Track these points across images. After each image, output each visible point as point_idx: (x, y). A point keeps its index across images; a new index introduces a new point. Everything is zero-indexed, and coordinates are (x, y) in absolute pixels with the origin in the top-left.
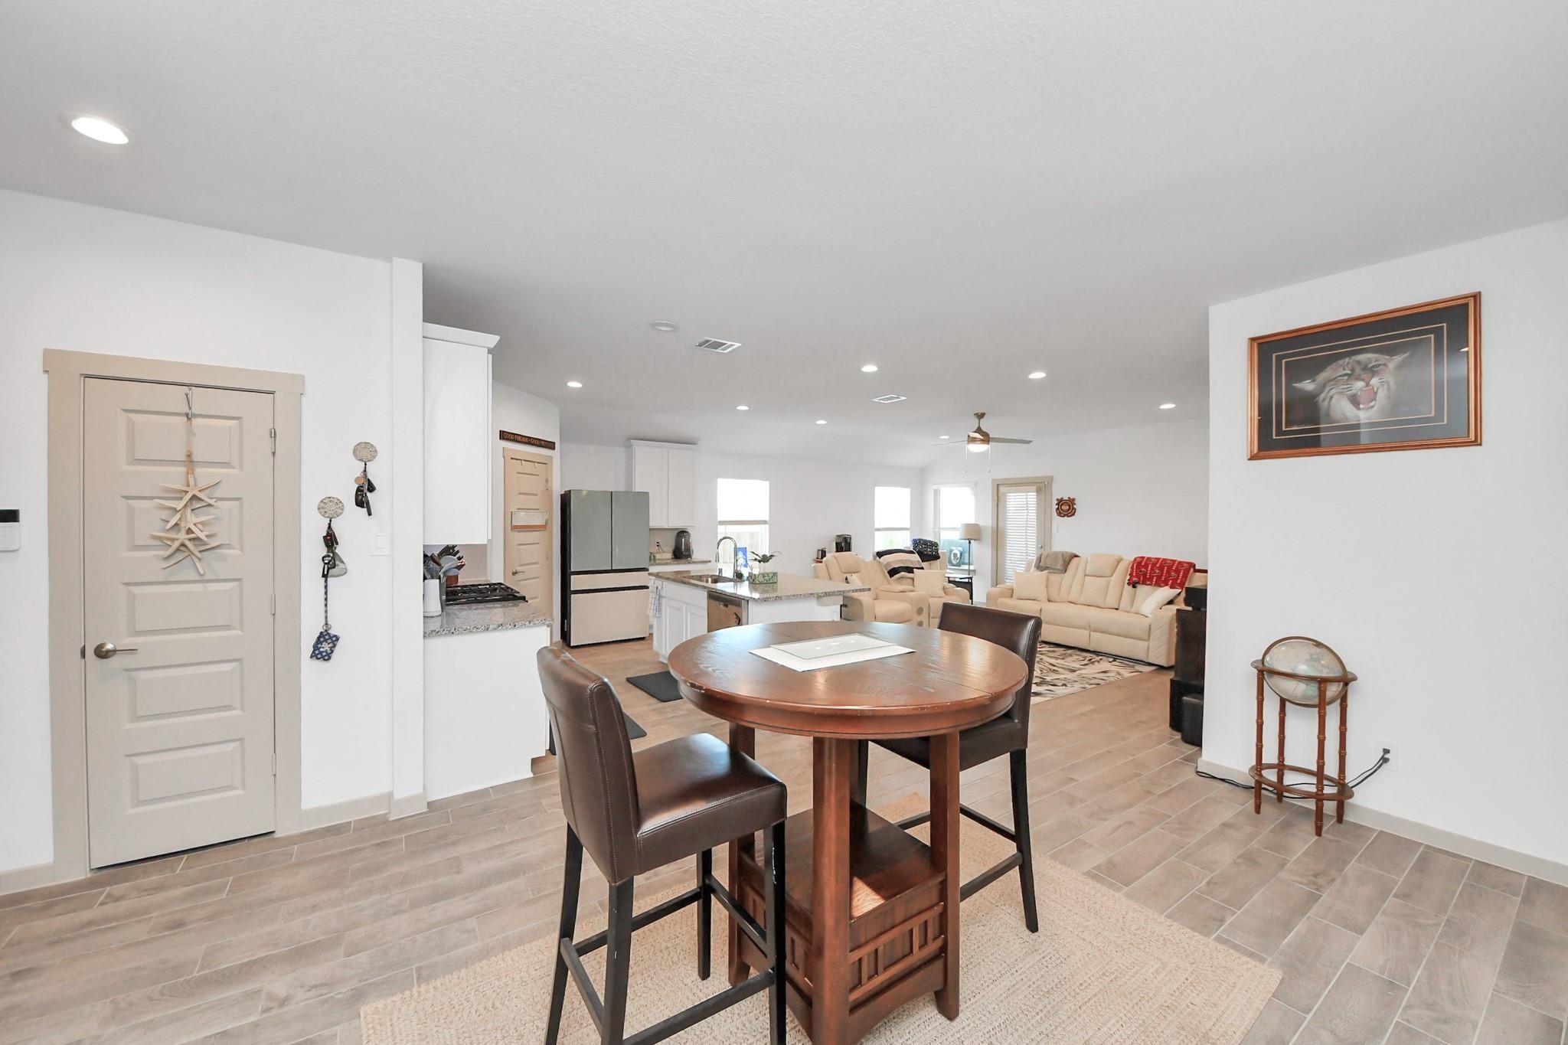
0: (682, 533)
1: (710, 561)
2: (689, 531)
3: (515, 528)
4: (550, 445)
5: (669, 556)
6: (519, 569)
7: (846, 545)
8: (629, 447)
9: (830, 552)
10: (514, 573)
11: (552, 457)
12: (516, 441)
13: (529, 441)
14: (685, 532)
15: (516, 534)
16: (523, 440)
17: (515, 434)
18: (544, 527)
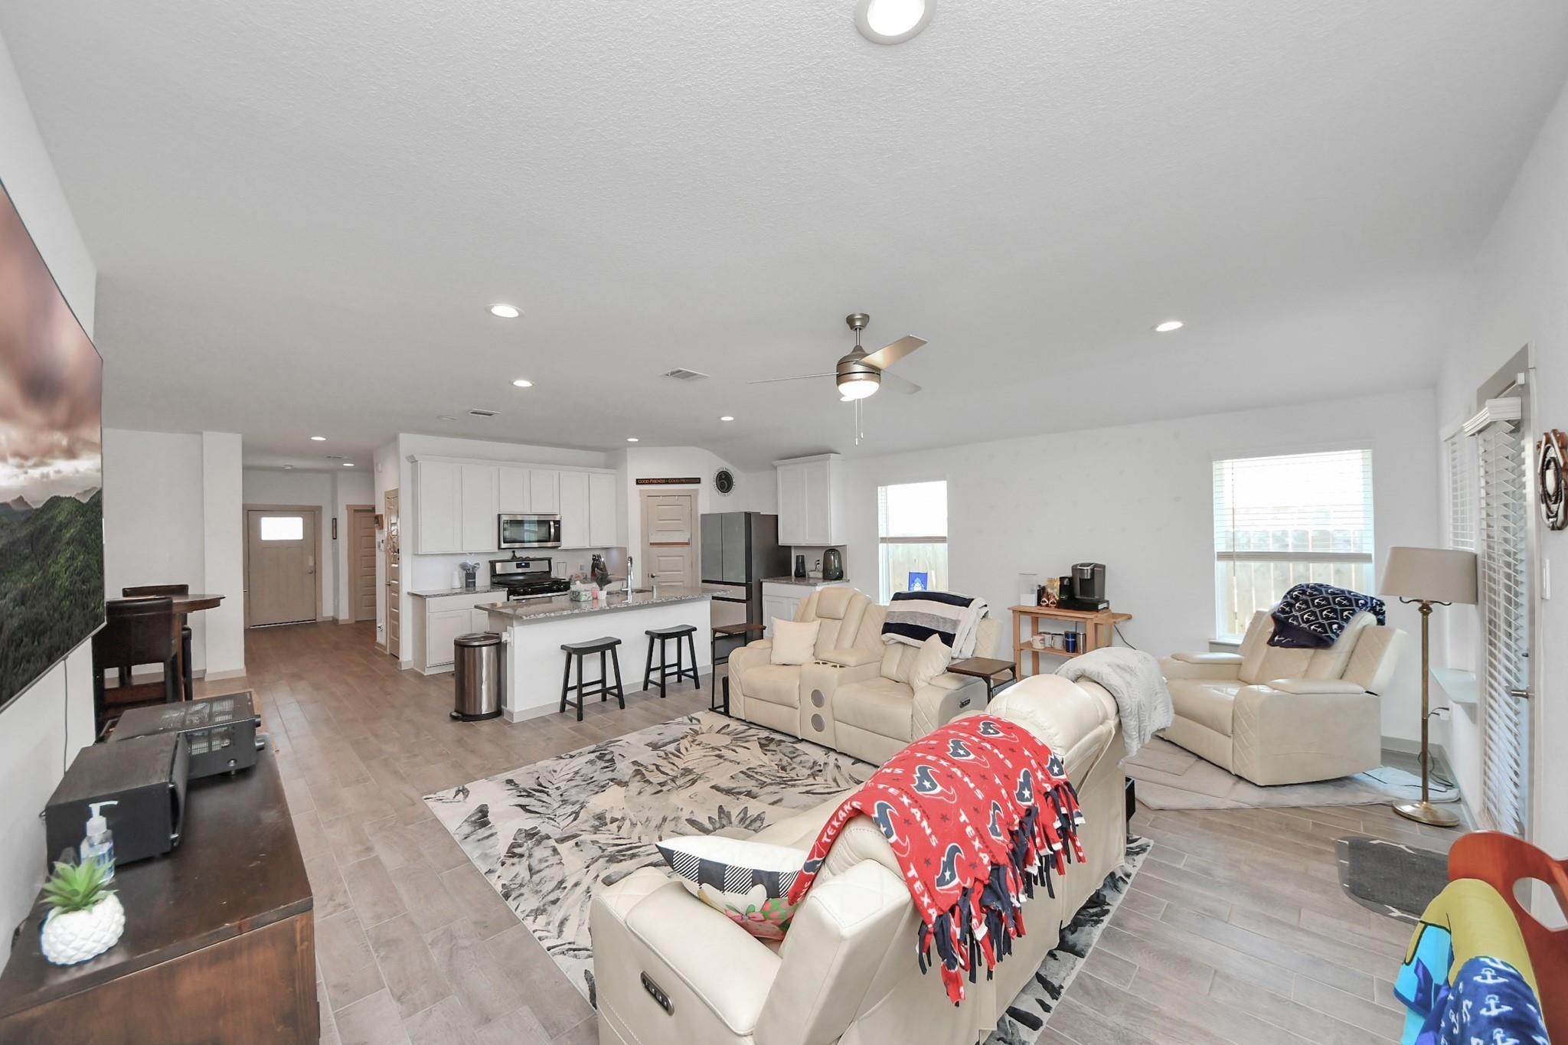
3: (653, 545)
6: (657, 574)
10: (653, 577)
11: (698, 490)
12: (652, 483)
13: (667, 481)
14: (834, 550)
15: (655, 549)
16: (660, 481)
17: (649, 479)
18: (688, 544)
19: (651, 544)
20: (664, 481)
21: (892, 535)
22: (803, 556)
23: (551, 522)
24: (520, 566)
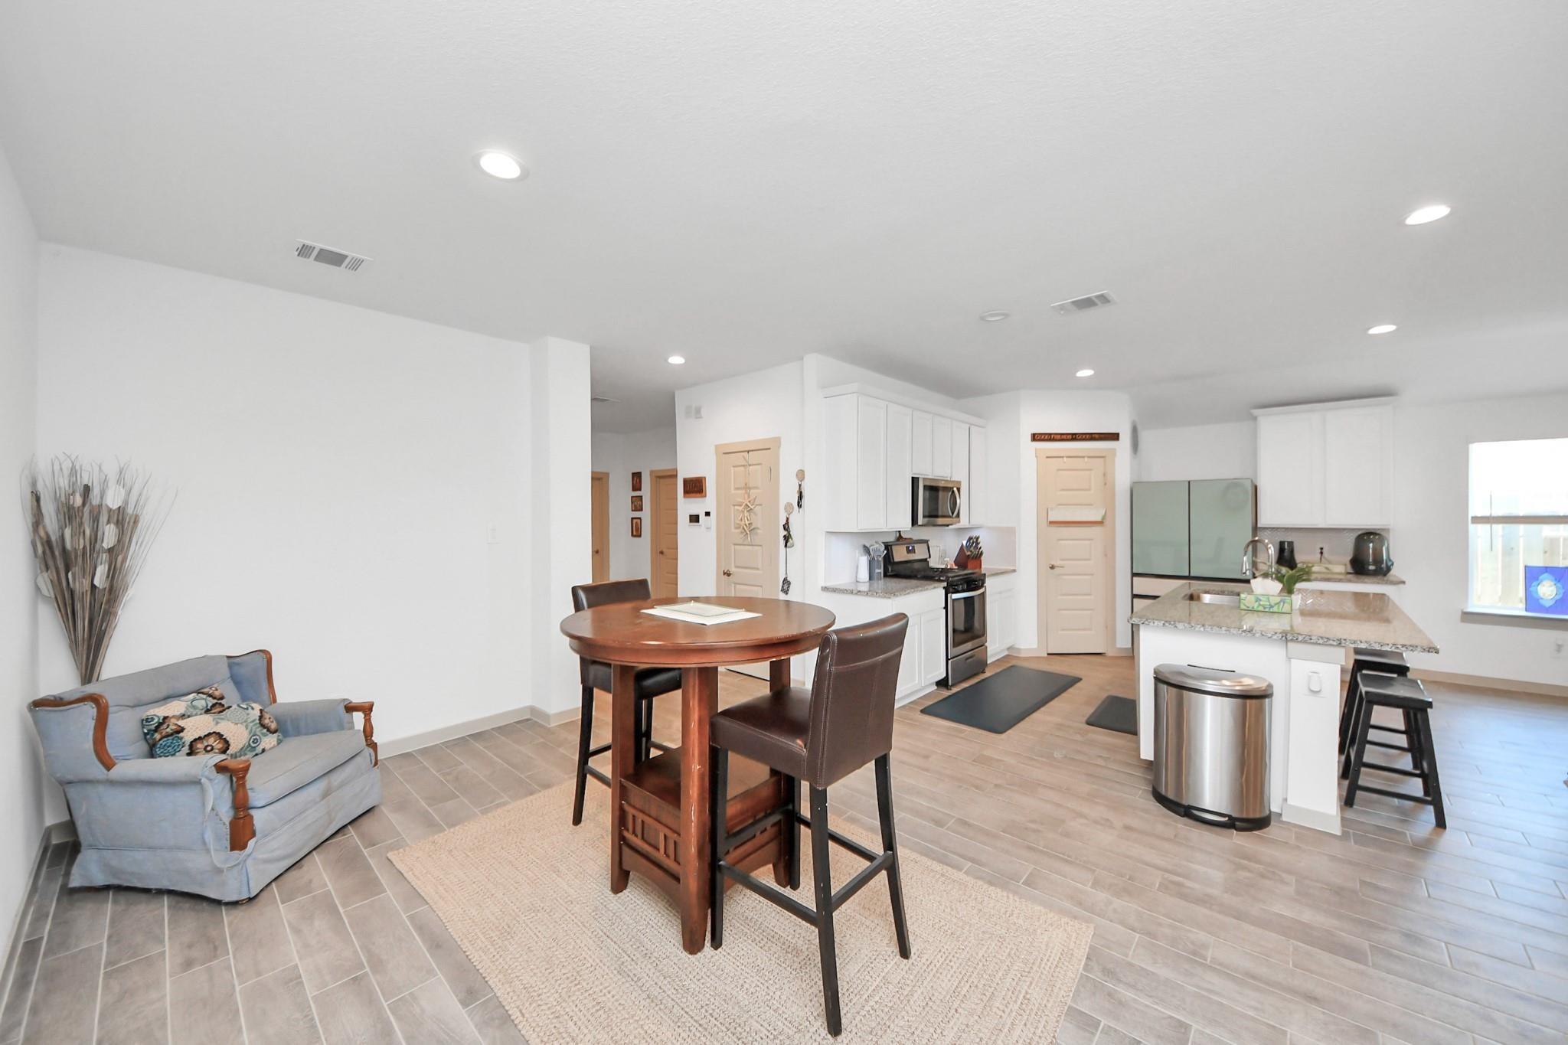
0: (1368, 536)
3: (1053, 524)
4: (1115, 437)
5: (1346, 569)
6: (1058, 563)
10: (1052, 568)
11: (1115, 449)
12: (1054, 440)
13: (1074, 437)
14: (1379, 534)
15: (1054, 529)
16: (1064, 437)
17: (1050, 434)
18: (1100, 523)
19: (1051, 523)
20: (1070, 437)
21: (1495, 514)
22: (1291, 544)
23: (955, 489)
24: (909, 551)
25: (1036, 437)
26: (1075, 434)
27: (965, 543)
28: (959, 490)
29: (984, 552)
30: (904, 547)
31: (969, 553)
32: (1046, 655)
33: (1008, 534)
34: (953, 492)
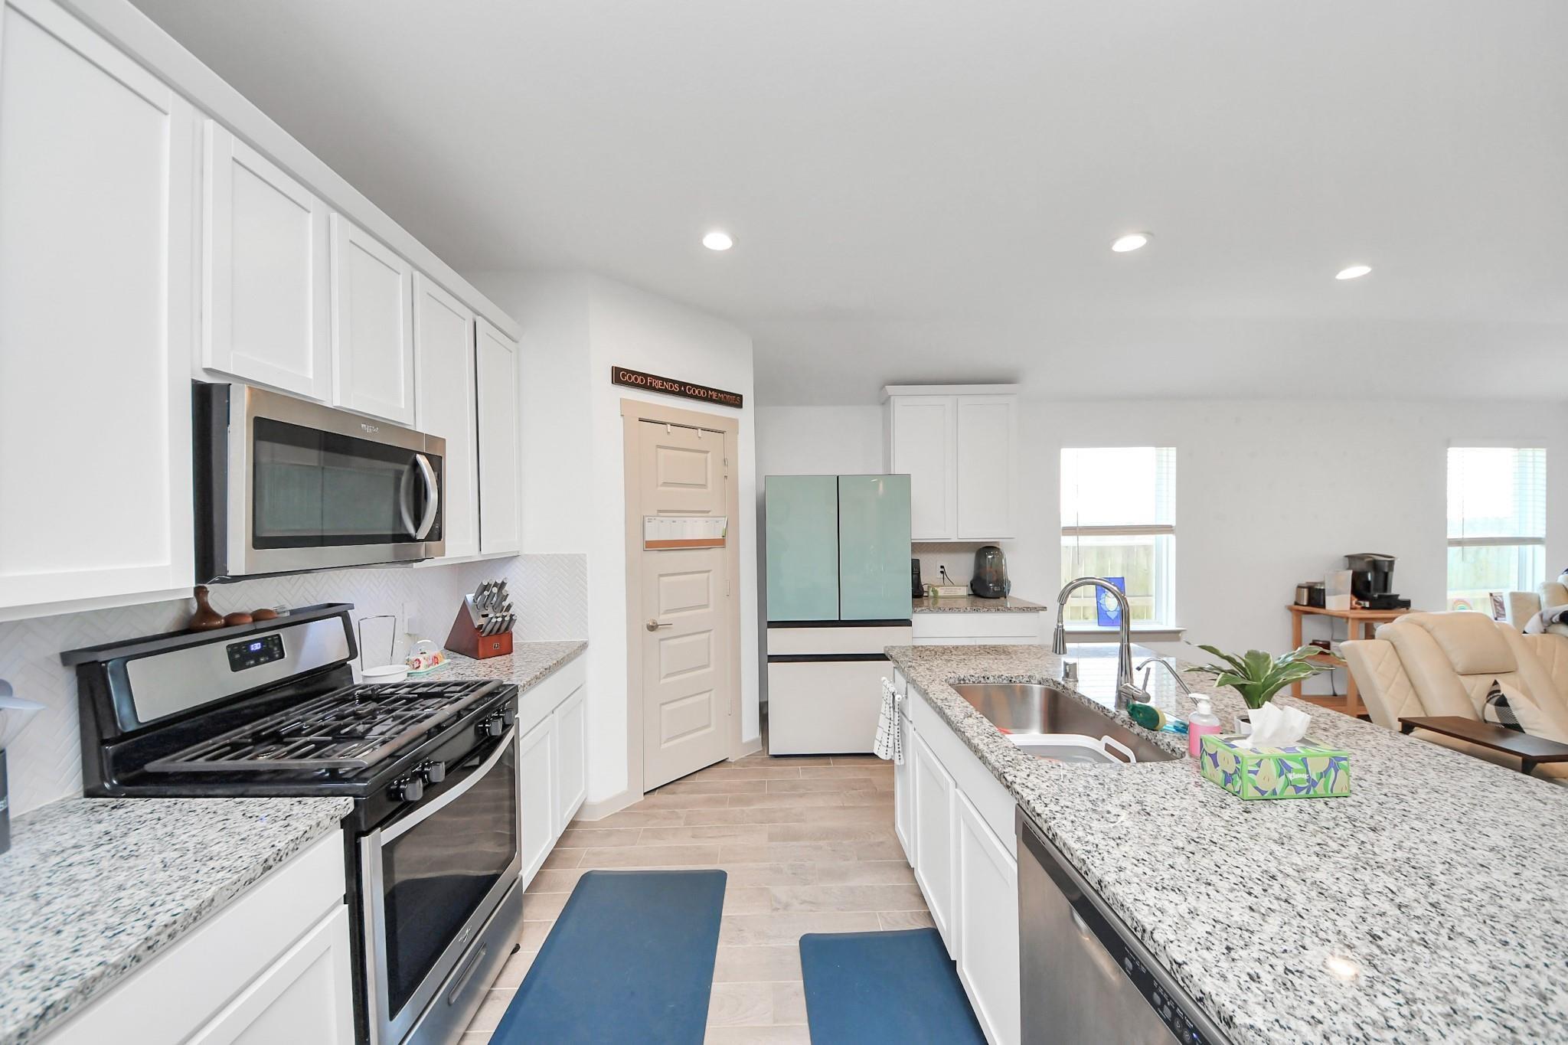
0: (986, 552)
1: (1044, 609)
2: (1000, 547)
3: (650, 545)
4: (734, 400)
5: (964, 591)
6: (661, 619)
7: (1375, 578)
8: (885, 402)
9: (1336, 593)
10: (652, 628)
11: (736, 421)
12: (652, 388)
13: (682, 390)
15: (654, 557)
16: (667, 386)
17: (646, 376)
18: (720, 543)
19: (649, 543)
20: (677, 387)
23: (423, 461)
24: (240, 659)
25: (622, 377)
26: (685, 384)
27: (470, 597)
28: (437, 463)
29: (518, 618)
30: (221, 649)
31: (483, 621)
32: (642, 798)
33: (572, 568)
34: (416, 465)
